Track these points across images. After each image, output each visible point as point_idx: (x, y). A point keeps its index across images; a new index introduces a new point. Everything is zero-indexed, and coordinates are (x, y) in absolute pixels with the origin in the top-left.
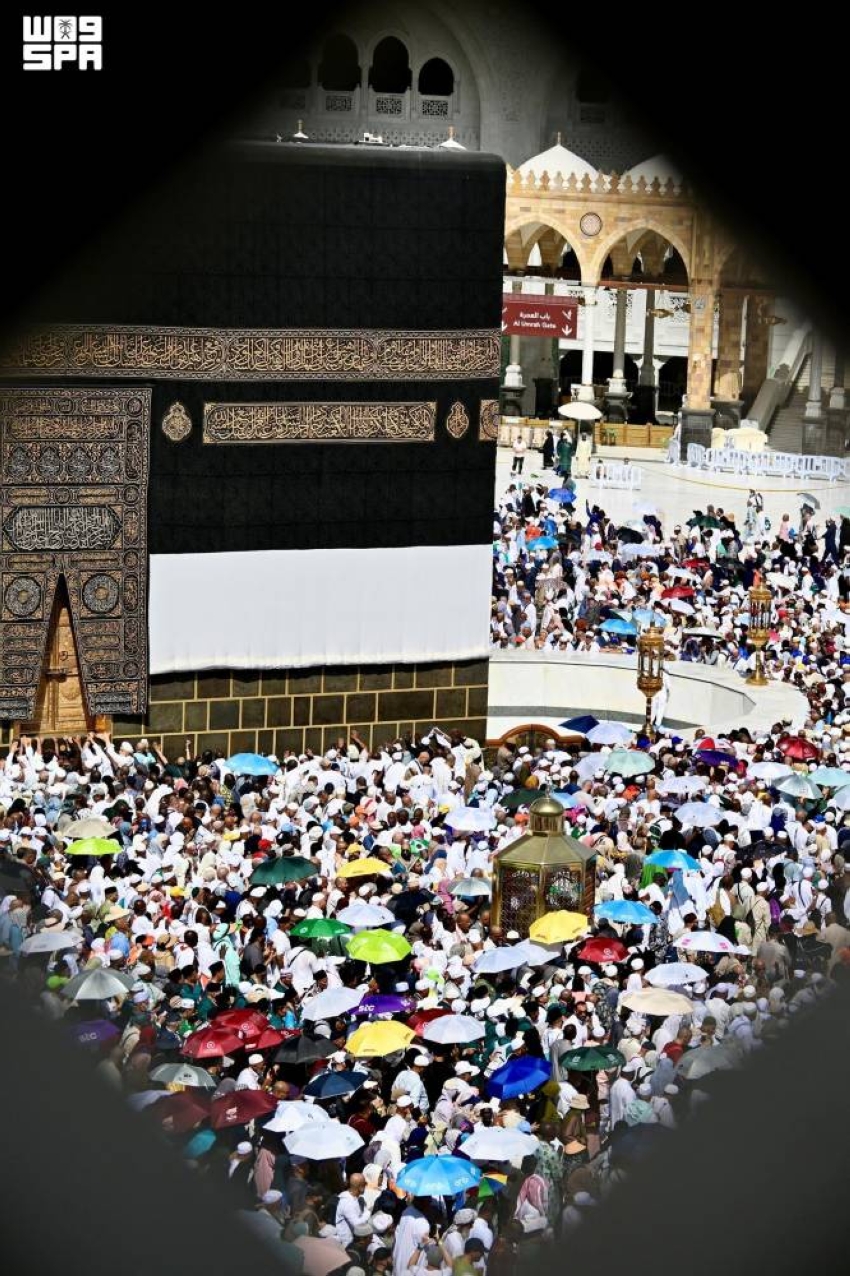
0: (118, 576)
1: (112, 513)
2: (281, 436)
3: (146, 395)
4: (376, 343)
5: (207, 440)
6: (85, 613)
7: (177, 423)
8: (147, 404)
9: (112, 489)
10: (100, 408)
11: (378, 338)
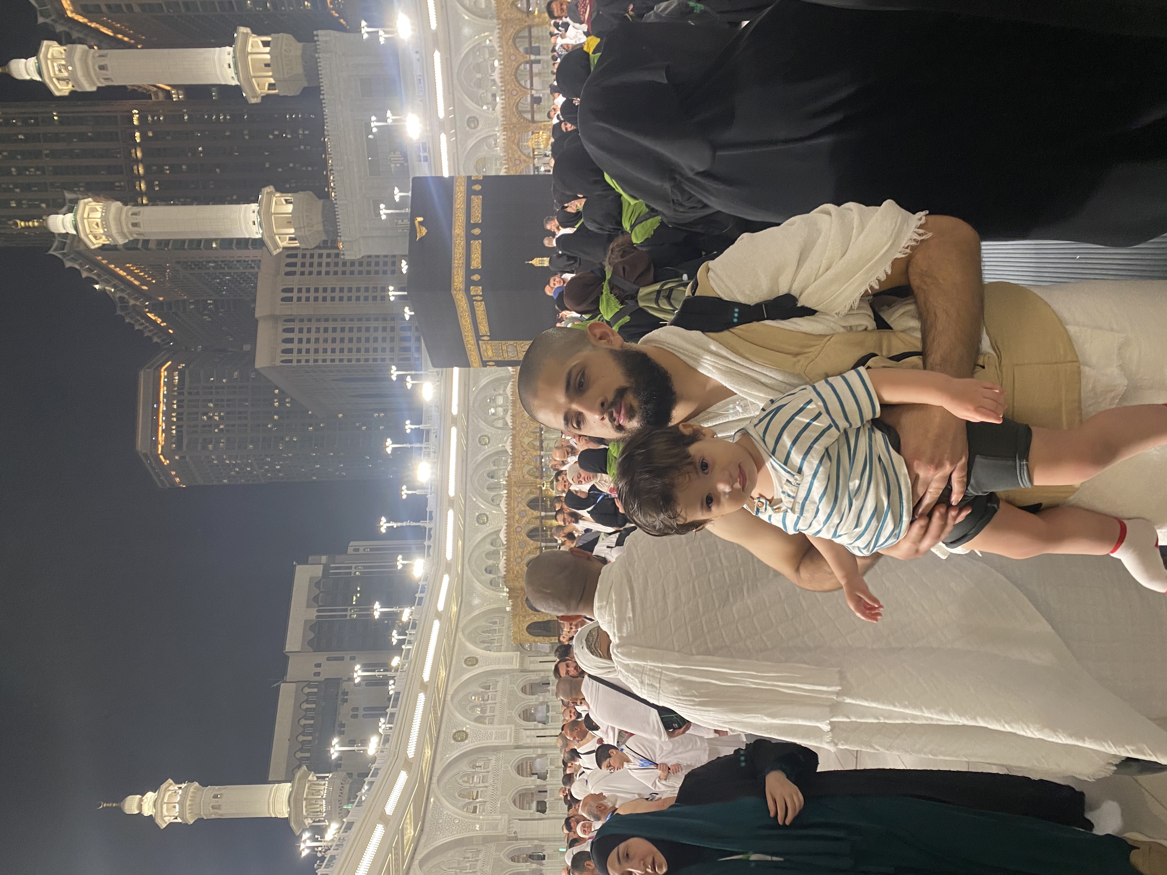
3: (481, 342)
5: (489, 334)
7: (486, 338)
8: (483, 342)
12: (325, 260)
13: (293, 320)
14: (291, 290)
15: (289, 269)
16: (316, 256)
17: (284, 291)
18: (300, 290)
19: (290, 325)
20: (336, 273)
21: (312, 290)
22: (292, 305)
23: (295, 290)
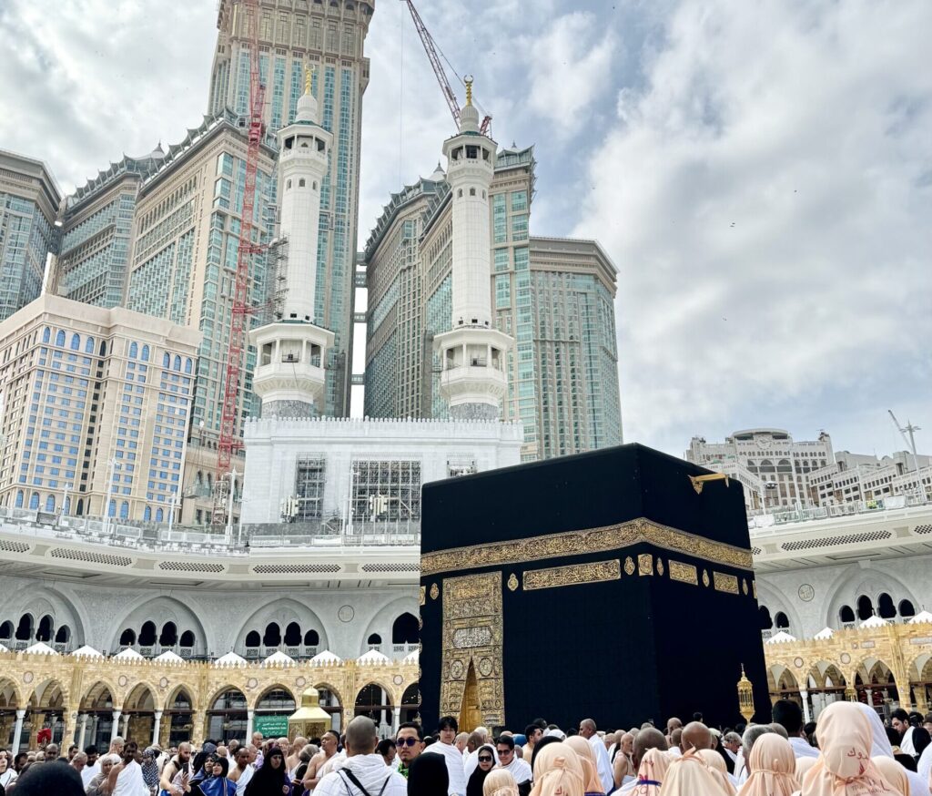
0: (491, 658)
1: (490, 629)
2: (554, 585)
3: (499, 575)
4: (584, 536)
5: (525, 588)
6: (480, 676)
7: (513, 583)
8: (500, 578)
9: (490, 618)
10: (485, 582)
11: (583, 534)
12: (178, 406)
13: (103, 352)
14: (145, 357)
15: (173, 357)
16: (185, 396)
17: (146, 347)
18: (144, 368)
19: (97, 348)
20: (160, 416)
21: (141, 384)
22: (126, 354)
23: (145, 363)
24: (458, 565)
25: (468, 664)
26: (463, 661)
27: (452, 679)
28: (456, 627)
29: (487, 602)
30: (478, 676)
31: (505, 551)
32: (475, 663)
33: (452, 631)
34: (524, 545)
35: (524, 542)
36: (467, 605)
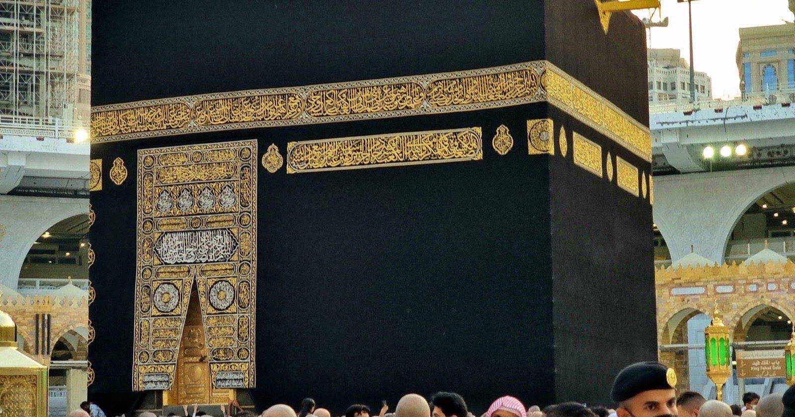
0: (233, 281)
1: (231, 234)
2: (347, 166)
3: (253, 144)
4: (424, 85)
5: (290, 171)
7: (273, 159)
8: (253, 151)
9: (232, 216)
10: (224, 156)
24: (169, 128)
25: (188, 289)
26: (179, 284)
27: (155, 312)
28: (164, 229)
29: (227, 190)
30: (205, 308)
31: (264, 106)
32: (201, 288)
33: (157, 236)
34: (304, 97)
35: (302, 92)
36: (186, 194)
